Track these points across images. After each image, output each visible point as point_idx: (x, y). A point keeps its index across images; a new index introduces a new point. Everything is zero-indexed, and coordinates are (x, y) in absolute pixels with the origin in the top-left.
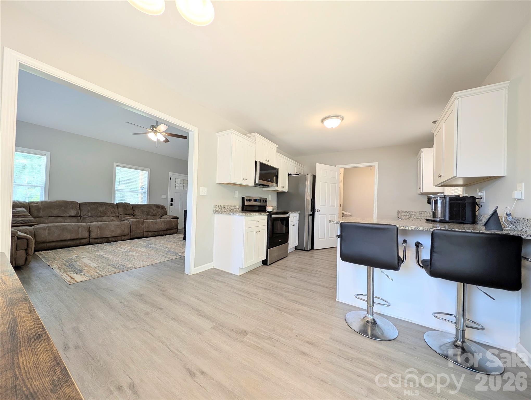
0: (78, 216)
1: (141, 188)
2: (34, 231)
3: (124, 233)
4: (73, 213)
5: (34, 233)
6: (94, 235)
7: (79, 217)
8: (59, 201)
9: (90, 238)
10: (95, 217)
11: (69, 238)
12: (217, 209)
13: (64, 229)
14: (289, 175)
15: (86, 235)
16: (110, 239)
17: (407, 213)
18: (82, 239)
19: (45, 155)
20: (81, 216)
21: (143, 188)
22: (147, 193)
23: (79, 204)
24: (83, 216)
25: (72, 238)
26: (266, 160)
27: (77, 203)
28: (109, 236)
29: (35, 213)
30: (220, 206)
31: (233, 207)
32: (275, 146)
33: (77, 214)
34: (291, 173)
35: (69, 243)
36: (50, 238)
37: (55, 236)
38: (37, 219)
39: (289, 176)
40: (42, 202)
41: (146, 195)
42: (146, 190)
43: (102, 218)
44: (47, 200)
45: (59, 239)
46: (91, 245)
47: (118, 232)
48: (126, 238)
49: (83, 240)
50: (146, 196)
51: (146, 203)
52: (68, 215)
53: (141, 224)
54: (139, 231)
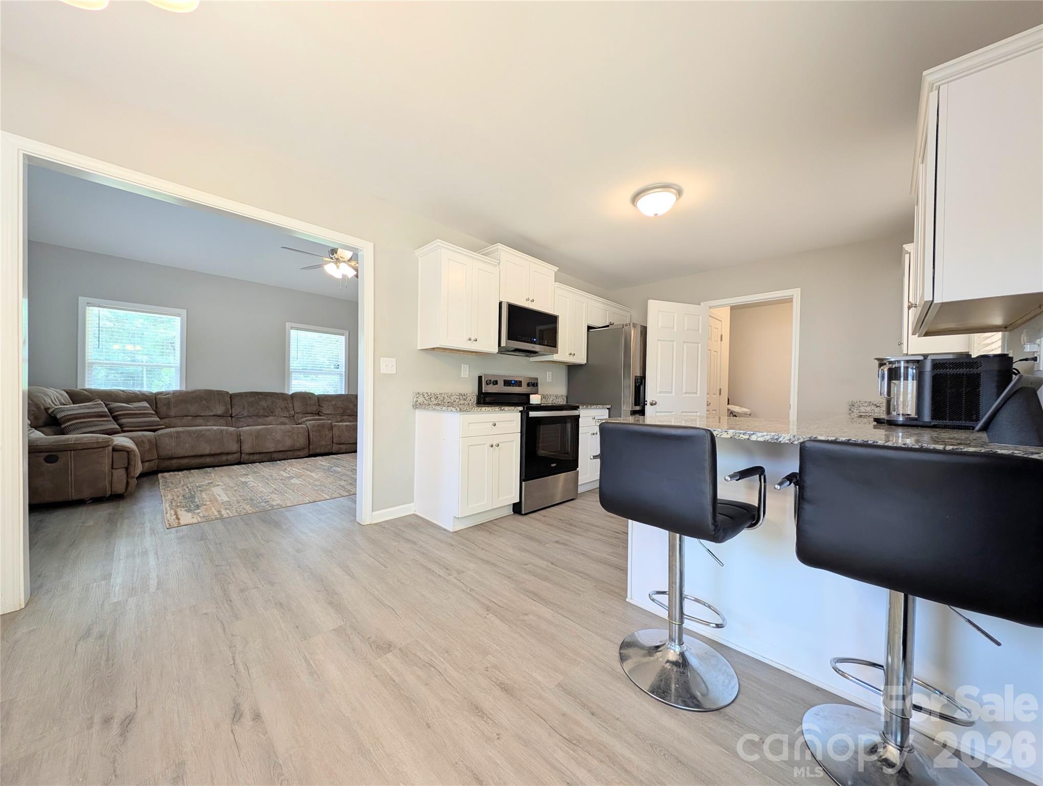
0: (228, 415)
1: (335, 365)
2: (156, 439)
3: (298, 445)
4: (220, 410)
5: (155, 443)
6: (247, 448)
7: (228, 417)
8: (199, 391)
9: (241, 453)
10: (254, 417)
11: (207, 452)
12: (421, 400)
13: (200, 436)
14: (589, 328)
15: (234, 447)
16: (275, 456)
17: (873, 407)
18: (228, 454)
19: (178, 315)
20: (233, 415)
21: (338, 366)
22: (344, 374)
23: (230, 394)
24: (237, 415)
25: (212, 452)
26: (528, 300)
27: (228, 393)
28: (272, 450)
29: (163, 410)
30: (427, 393)
31: (457, 397)
32: (550, 270)
33: (226, 413)
34: (592, 324)
35: (208, 460)
36: (181, 452)
37: (186, 449)
38: (166, 420)
39: (588, 331)
40: (175, 393)
41: (344, 378)
42: (344, 370)
43: (266, 419)
44: (184, 389)
45: (192, 454)
46: (244, 465)
47: (288, 443)
48: (301, 453)
49: (230, 455)
50: (344, 380)
51: (343, 393)
52: (211, 414)
53: (327, 430)
54: (323, 443)
